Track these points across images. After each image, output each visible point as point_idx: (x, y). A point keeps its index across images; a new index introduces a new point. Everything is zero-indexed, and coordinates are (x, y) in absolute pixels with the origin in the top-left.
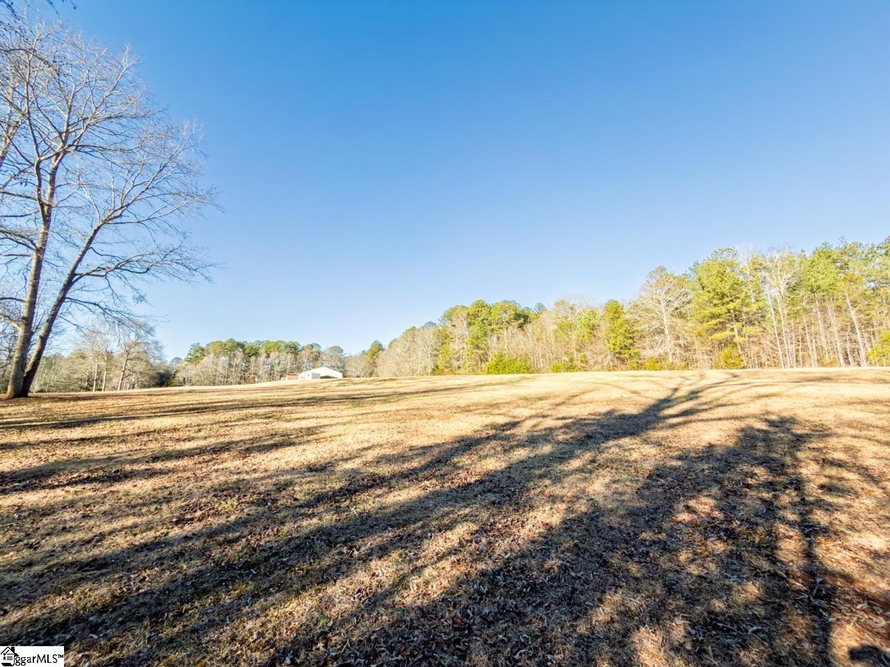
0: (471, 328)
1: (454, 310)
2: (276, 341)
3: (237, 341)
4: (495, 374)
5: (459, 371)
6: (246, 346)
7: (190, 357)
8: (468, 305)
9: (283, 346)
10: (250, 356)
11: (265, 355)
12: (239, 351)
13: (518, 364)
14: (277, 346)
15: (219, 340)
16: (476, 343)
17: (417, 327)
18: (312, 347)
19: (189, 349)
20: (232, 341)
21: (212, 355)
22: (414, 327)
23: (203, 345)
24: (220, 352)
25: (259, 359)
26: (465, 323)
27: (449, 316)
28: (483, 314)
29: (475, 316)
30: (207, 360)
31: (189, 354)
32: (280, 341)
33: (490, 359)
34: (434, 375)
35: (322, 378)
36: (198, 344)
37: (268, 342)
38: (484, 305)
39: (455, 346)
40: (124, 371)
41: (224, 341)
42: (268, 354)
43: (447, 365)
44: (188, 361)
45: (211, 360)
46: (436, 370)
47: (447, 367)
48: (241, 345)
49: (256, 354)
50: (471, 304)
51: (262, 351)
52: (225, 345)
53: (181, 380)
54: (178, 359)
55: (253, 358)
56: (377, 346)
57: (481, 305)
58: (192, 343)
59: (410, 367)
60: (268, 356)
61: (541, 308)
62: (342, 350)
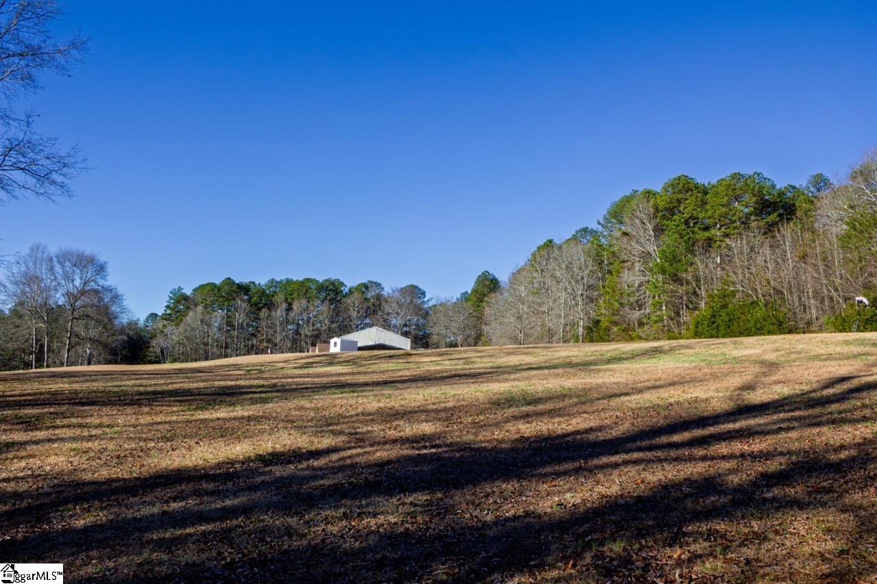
0: (664, 238)
1: (627, 200)
2: (301, 279)
3: (237, 282)
4: (712, 337)
5: (639, 331)
6: (253, 290)
7: (168, 312)
8: (658, 188)
9: (313, 287)
10: (260, 309)
11: (284, 306)
12: (243, 301)
13: (759, 313)
14: (304, 289)
15: (210, 281)
16: (670, 270)
17: (557, 241)
18: (367, 288)
19: (168, 299)
20: (229, 281)
21: (200, 308)
22: (551, 241)
23: (188, 292)
24: (213, 303)
25: (273, 313)
26: (650, 227)
27: (617, 214)
28: (688, 208)
29: (671, 211)
30: (193, 317)
31: (168, 307)
32: (307, 280)
33: (703, 305)
34: (592, 341)
35: (360, 349)
36: (180, 289)
37: (289, 282)
38: (692, 186)
39: (632, 278)
40: (69, 338)
41: (218, 281)
42: (290, 304)
43: (616, 318)
44: (166, 319)
45: (200, 316)
46: (595, 332)
47: (616, 323)
48: (244, 289)
49: (270, 306)
50: (661, 186)
51: (279, 298)
52: (219, 290)
53: (158, 351)
54: (154, 316)
55: (263, 313)
56: (487, 283)
57: (684, 186)
58: (171, 289)
59: (543, 325)
60: (289, 309)
61: (820, 182)
62: (424, 293)
